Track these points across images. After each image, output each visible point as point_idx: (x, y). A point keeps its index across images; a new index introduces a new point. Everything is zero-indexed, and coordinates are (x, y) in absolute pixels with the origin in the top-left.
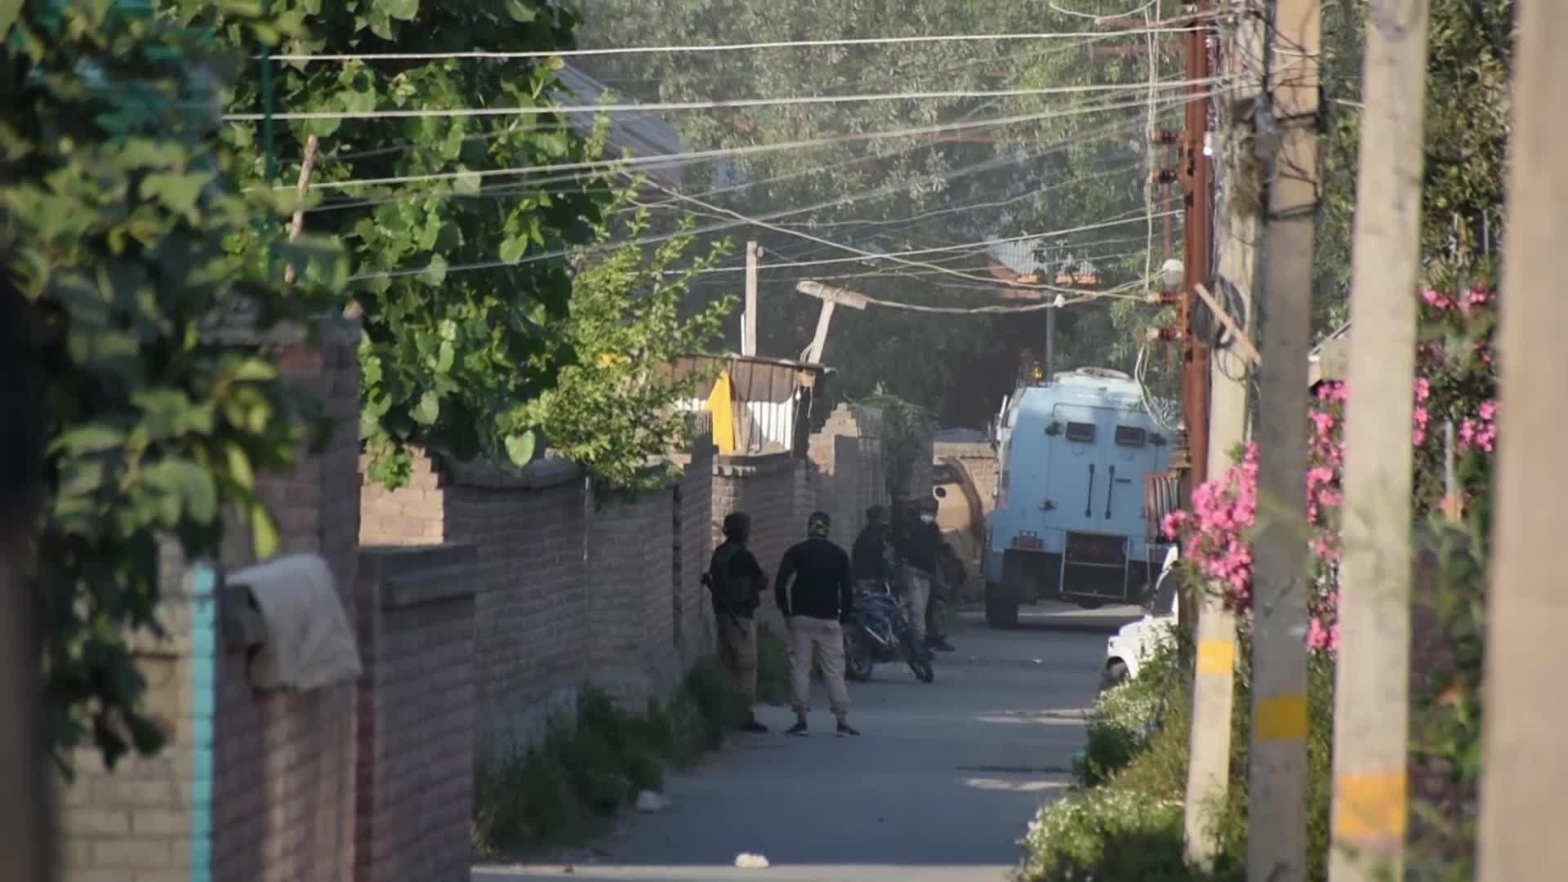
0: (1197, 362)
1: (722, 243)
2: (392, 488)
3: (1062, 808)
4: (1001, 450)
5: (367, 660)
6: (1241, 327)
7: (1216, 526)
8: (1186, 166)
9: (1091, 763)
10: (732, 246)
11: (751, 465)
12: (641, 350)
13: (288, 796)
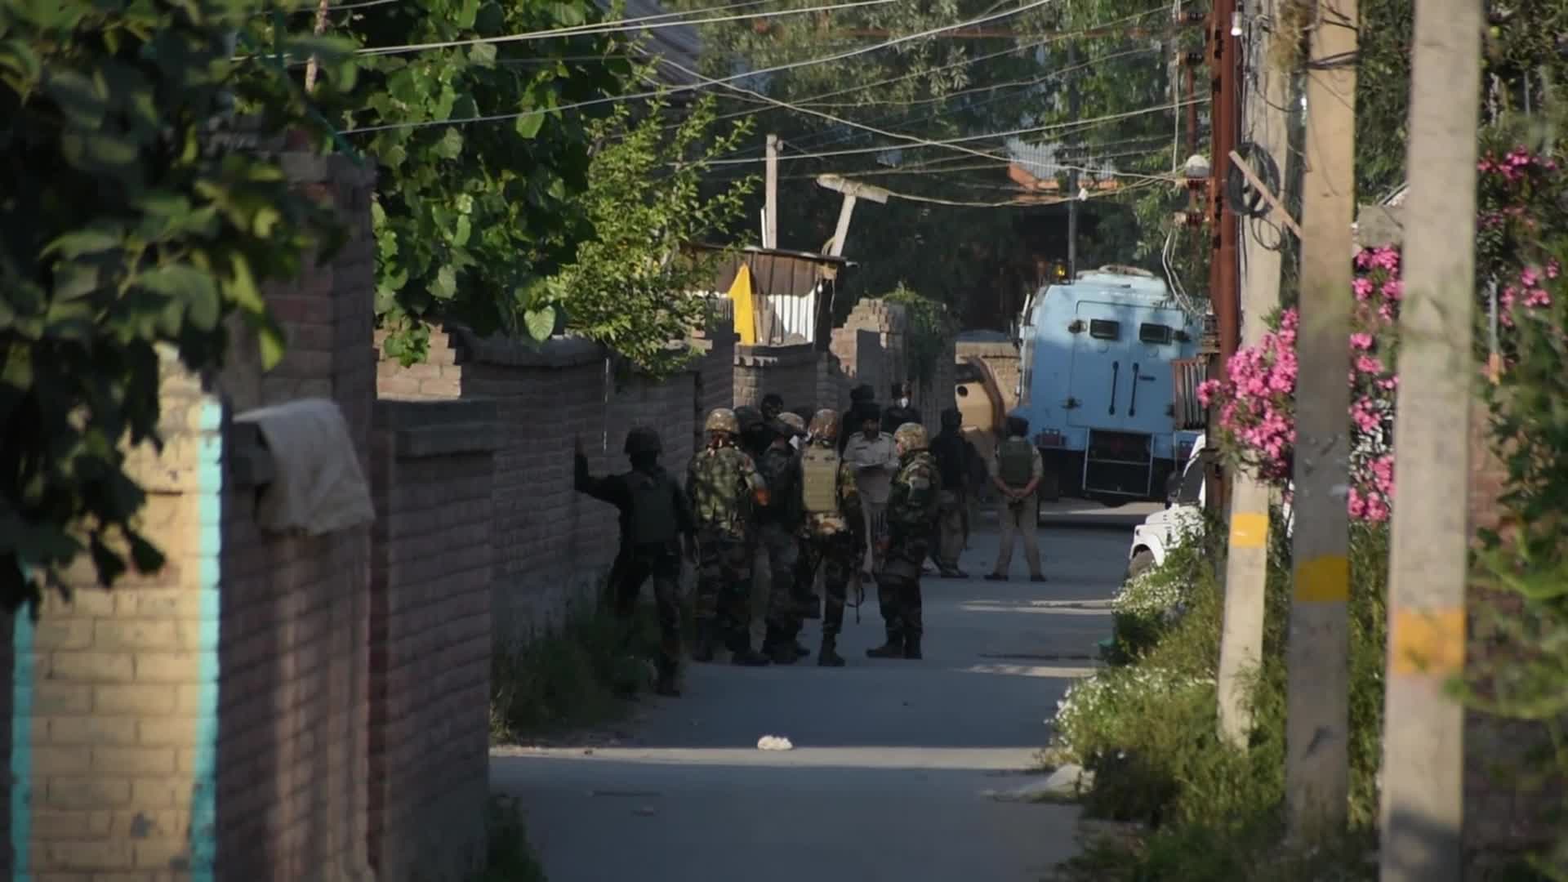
0: (1225, 247)
1: (744, 122)
2: (408, 363)
3: (1092, 687)
4: (1023, 349)
5: (382, 511)
6: (1276, 196)
7: (1251, 393)
8: (1214, 46)
9: (1121, 642)
10: (754, 125)
11: (773, 356)
12: (662, 231)
13: (300, 645)
